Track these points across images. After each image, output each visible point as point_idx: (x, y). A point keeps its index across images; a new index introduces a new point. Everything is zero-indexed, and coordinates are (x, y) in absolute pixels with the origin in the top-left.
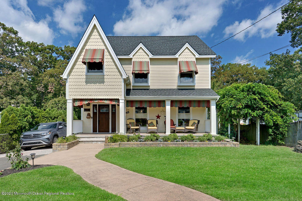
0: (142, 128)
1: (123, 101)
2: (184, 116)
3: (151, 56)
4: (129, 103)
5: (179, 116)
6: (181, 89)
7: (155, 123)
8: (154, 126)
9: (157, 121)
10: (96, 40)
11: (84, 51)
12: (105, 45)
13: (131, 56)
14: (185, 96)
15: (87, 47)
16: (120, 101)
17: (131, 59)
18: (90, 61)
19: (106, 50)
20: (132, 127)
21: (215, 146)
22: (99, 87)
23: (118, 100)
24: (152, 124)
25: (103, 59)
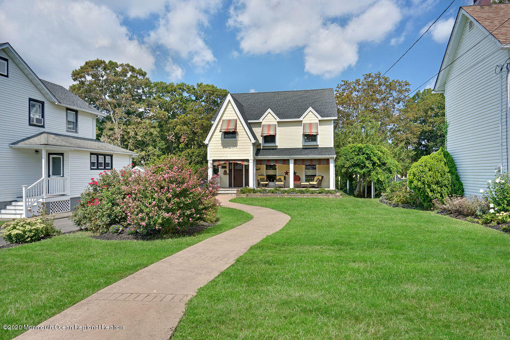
0: (271, 184)
1: (252, 161)
2: (310, 172)
3: (278, 120)
4: (258, 162)
5: (306, 172)
6: (305, 148)
7: (282, 178)
8: (282, 181)
9: (285, 177)
10: (231, 112)
11: (222, 121)
12: (237, 116)
13: (260, 120)
14: (306, 156)
15: (224, 118)
16: (250, 161)
17: (261, 122)
18: (226, 131)
19: (238, 120)
20: (262, 183)
21: (320, 197)
22: (233, 150)
23: (248, 161)
24: (280, 180)
25: (236, 128)
